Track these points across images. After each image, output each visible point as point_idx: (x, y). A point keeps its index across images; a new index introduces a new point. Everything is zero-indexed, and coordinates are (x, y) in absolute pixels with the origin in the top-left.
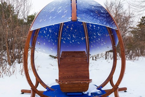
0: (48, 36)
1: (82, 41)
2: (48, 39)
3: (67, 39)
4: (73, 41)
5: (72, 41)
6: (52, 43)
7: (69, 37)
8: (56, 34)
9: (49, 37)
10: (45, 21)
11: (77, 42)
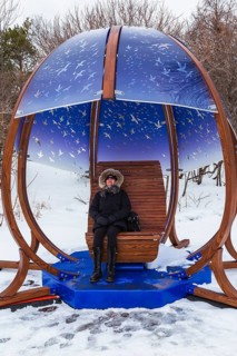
0: (62, 119)
1: (157, 132)
2: (63, 129)
3: (114, 126)
4: (133, 132)
5: (129, 133)
6: (74, 140)
7: (121, 121)
8: (84, 114)
9: (64, 123)
10: (46, 95)
11: (143, 134)
